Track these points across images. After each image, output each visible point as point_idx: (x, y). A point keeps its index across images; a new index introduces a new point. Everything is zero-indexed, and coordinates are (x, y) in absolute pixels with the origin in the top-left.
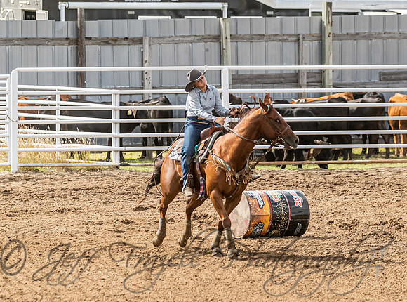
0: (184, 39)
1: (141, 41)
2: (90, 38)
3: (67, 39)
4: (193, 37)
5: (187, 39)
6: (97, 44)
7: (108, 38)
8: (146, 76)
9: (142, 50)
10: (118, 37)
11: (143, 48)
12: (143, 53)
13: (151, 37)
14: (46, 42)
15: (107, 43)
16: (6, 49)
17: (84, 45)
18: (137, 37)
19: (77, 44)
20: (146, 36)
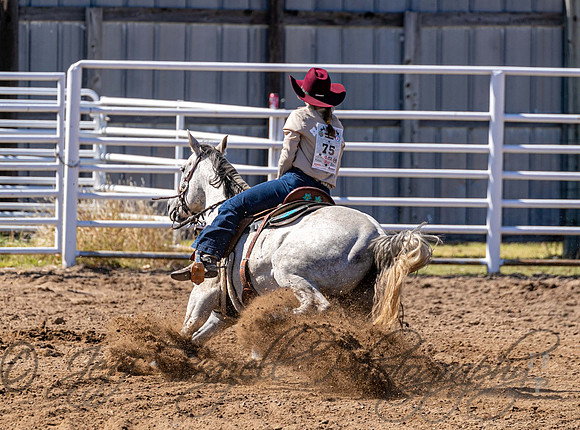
0: (488, 19)
1: (399, 20)
2: (294, 13)
3: (248, 12)
4: (508, 16)
5: (496, 19)
6: (310, 23)
7: (331, 12)
8: (407, 92)
9: (402, 39)
10: (352, 12)
11: (403, 35)
12: (403, 44)
13: (420, 13)
14: (205, 19)
15: (330, 22)
16: (122, 30)
17: (280, 26)
18: (392, 13)
19: (268, 24)
20: (411, 10)
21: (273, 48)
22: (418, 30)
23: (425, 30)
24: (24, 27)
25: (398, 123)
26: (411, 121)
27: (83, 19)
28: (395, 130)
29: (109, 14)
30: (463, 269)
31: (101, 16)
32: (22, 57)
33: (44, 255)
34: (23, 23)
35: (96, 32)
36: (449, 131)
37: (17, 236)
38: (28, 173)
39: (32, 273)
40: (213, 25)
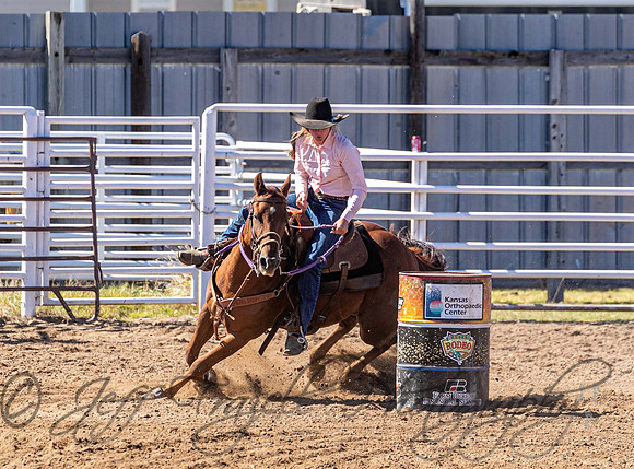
2: (437, 52)
3: (388, 52)
6: (452, 63)
7: (474, 51)
8: (553, 133)
9: (547, 78)
10: (496, 52)
11: (548, 74)
12: (548, 83)
13: (565, 51)
14: (344, 59)
15: (473, 62)
16: (258, 71)
17: (422, 66)
18: (536, 52)
19: (408, 64)
20: (556, 49)
21: (414, 89)
22: (564, 69)
23: (571, 69)
24: (157, 69)
25: (544, 165)
26: (559, 162)
27: (218, 61)
28: (542, 172)
29: (244, 55)
30: (614, 316)
31: (236, 57)
32: (154, 101)
33: (180, 304)
34: (155, 66)
35: (231, 74)
36: (597, 172)
37: (151, 285)
38: (162, 221)
39: (167, 324)
40: (351, 66)
